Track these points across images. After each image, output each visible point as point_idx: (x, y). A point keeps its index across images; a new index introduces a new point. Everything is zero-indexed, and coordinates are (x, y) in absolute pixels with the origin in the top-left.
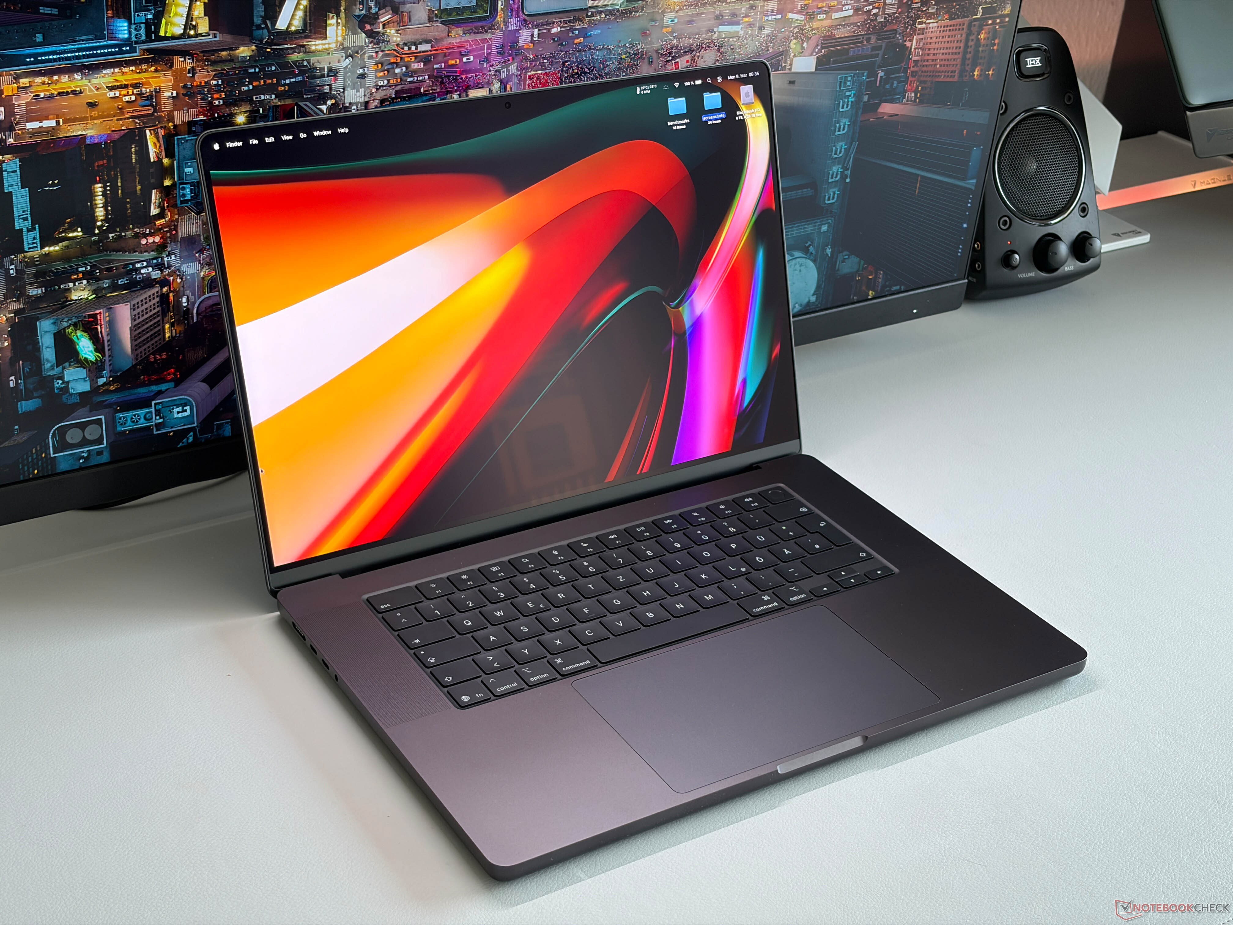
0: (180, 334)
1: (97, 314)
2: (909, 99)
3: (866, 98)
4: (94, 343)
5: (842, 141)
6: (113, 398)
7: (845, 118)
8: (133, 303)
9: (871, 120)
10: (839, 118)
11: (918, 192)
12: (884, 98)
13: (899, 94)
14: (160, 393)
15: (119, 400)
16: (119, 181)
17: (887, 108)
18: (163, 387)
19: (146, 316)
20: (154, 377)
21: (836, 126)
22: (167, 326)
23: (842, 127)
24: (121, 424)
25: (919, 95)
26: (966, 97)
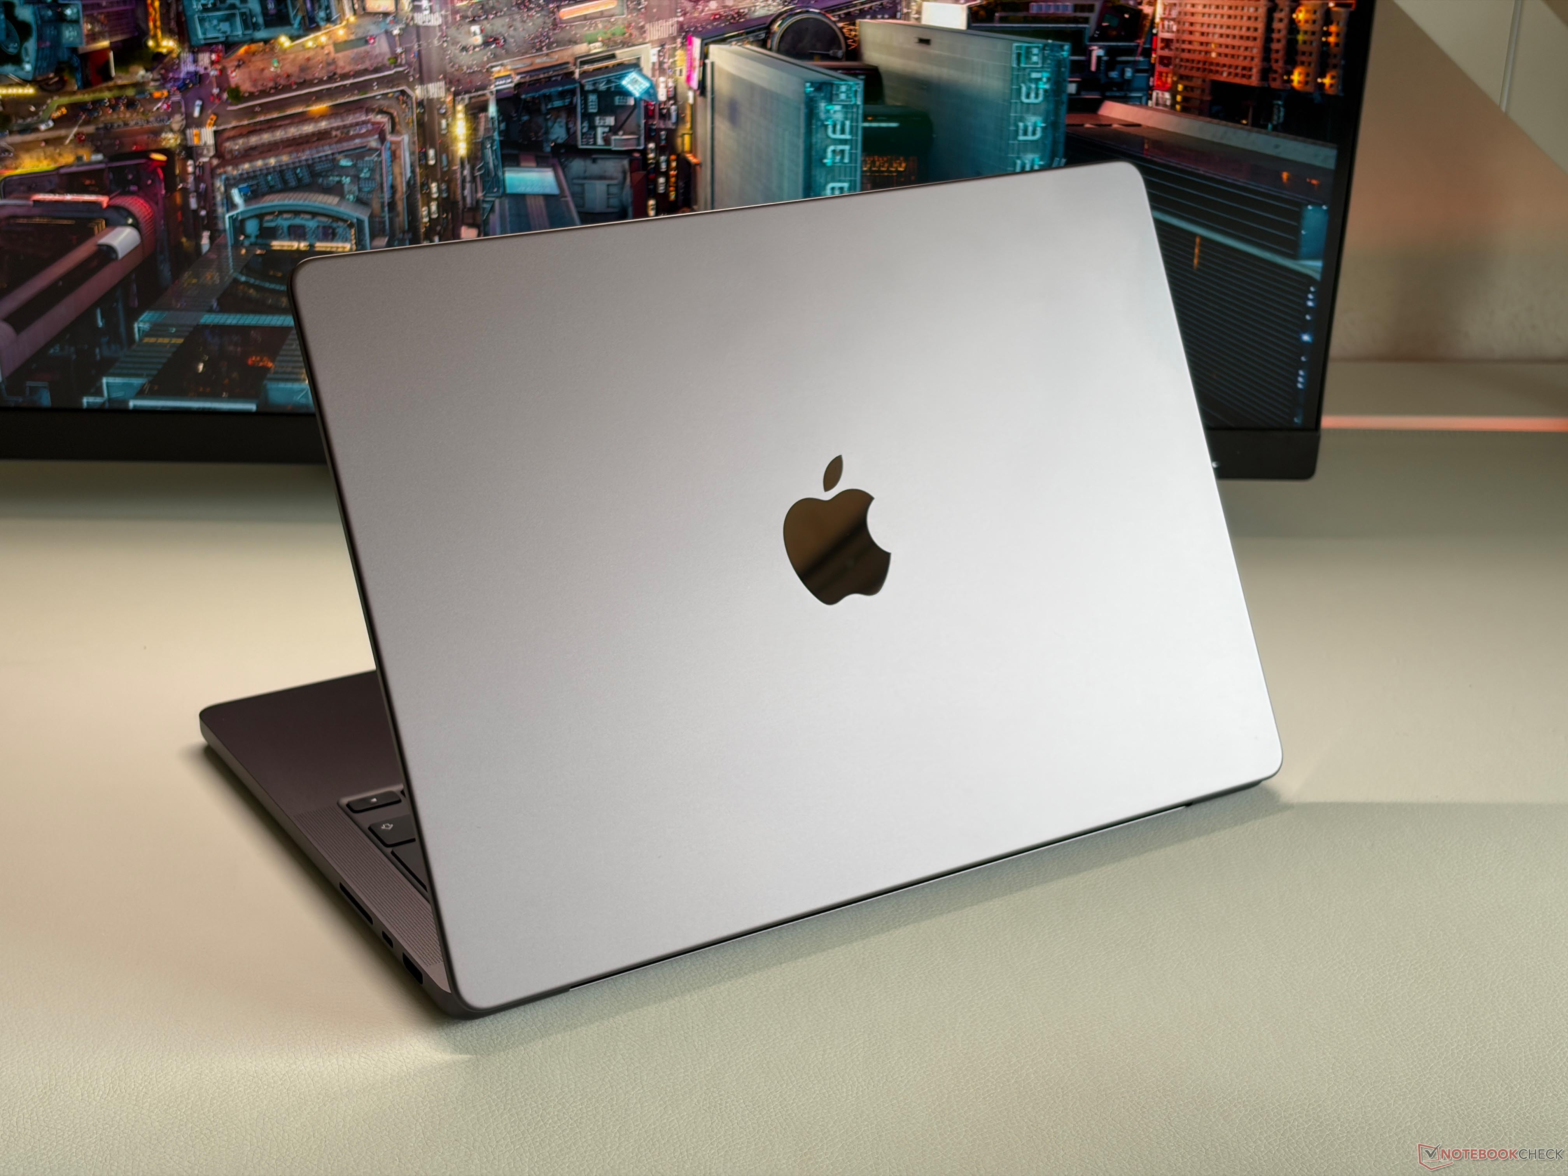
2: (1161, 101)
3: (1072, 88)
5: (1033, 152)
7: (1034, 114)
9: (1087, 126)
10: (1021, 112)
11: (1199, 263)
12: (1109, 93)
13: (1139, 90)
17: (1115, 111)
21: (1017, 126)
23: (1030, 129)
25: (1179, 98)
26: (1279, 115)
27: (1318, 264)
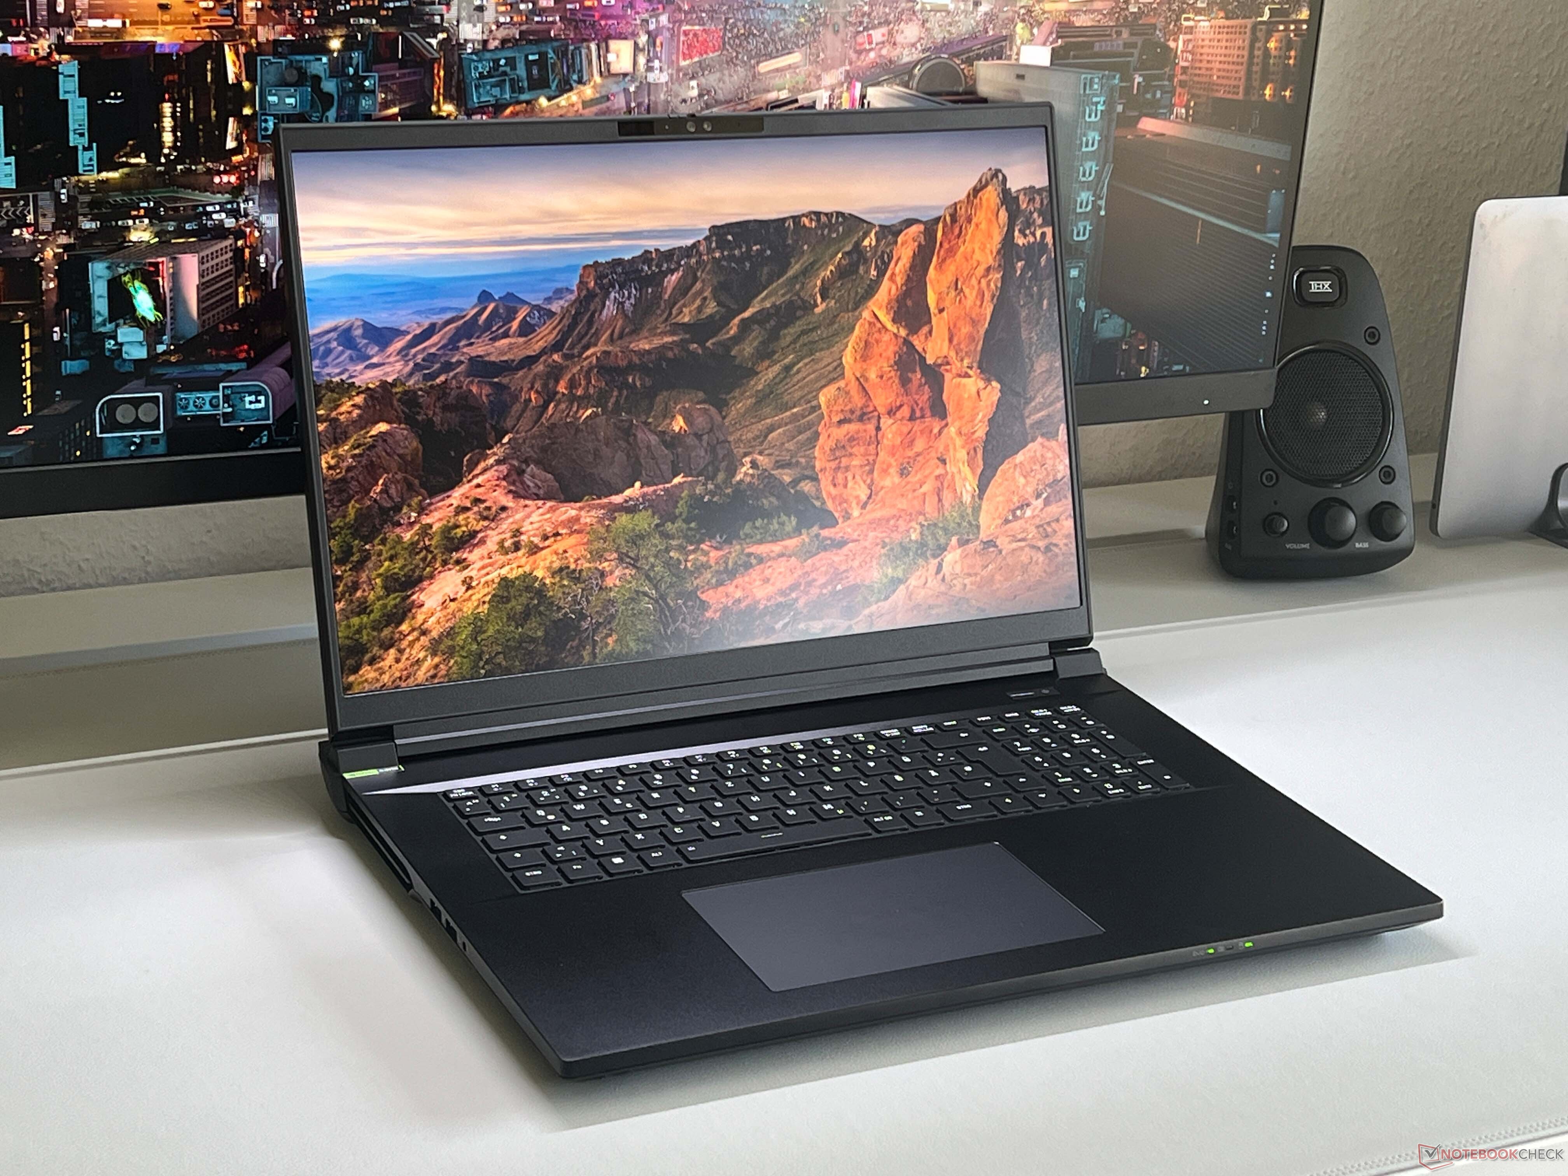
0: (256, 301)
1: (158, 263)
2: (1179, 116)
3: (1120, 108)
4: (154, 299)
5: (1090, 160)
6: (175, 372)
7: (1094, 130)
8: (202, 254)
9: (1129, 137)
10: (1085, 129)
11: (1200, 241)
12: (1145, 111)
13: (1165, 107)
14: (229, 375)
15: (183, 376)
16: (191, 102)
17: (1148, 125)
18: (234, 367)
19: (216, 274)
20: (223, 353)
21: (1082, 140)
22: (241, 289)
23: (1090, 142)
24: (182, 408)
25: (1191, 112)
26: (1256, 122)
27: (1278, 235)
